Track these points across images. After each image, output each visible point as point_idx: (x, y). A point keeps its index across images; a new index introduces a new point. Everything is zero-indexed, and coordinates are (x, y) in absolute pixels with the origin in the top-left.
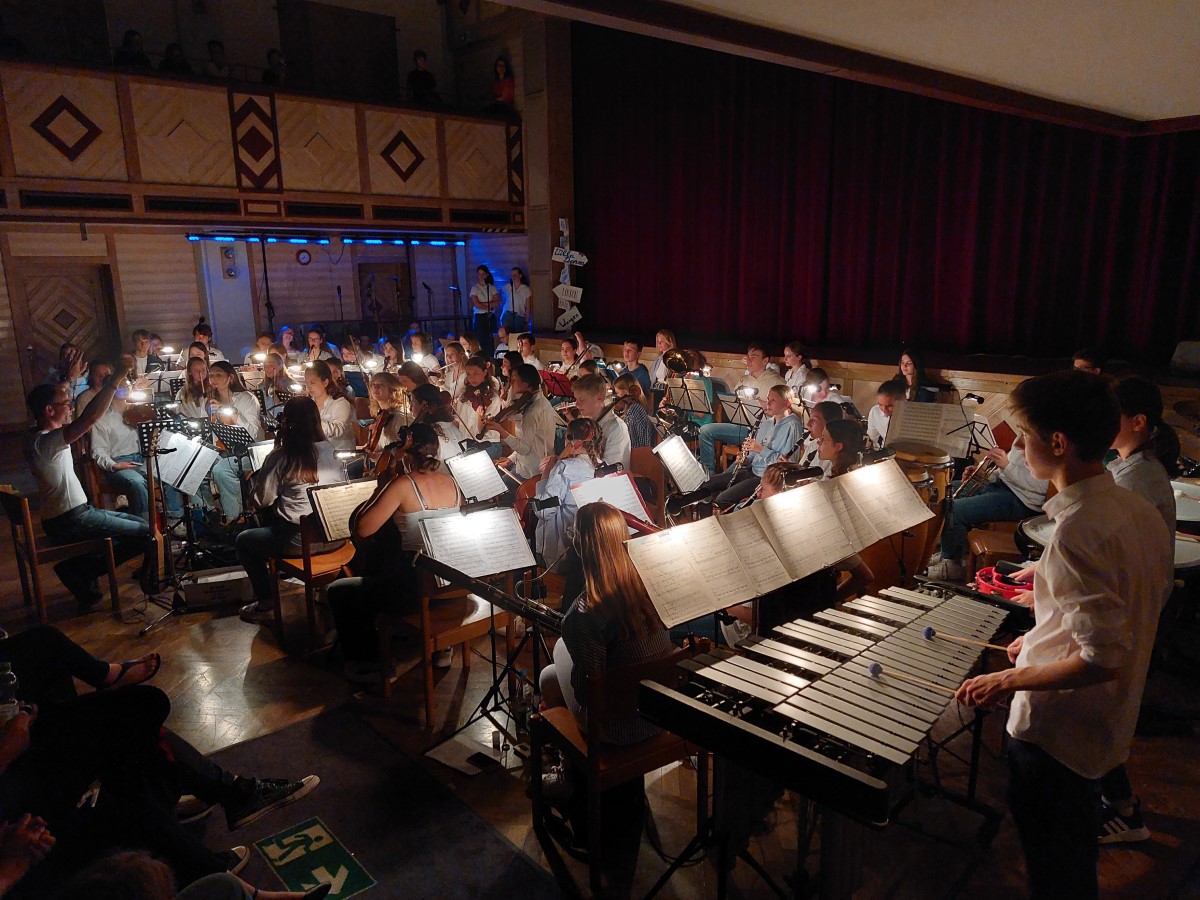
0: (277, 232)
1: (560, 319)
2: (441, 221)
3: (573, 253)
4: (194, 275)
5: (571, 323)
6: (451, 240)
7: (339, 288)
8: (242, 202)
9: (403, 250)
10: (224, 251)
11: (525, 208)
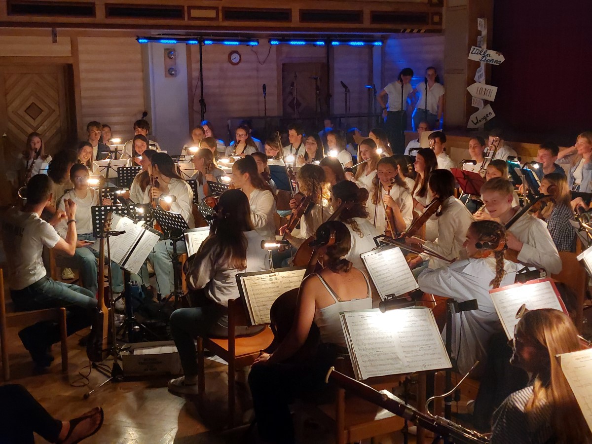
0: (214, 35)
1: (473, 117)
2: (362, 22)
3: (490, 52)
4: (140, 74)
5: (484, 121)
6: (369, 40)
7: (264, 87)
8: (186, 8)
9: (324, 50)
10: (167, 51)
11: (444, 10)
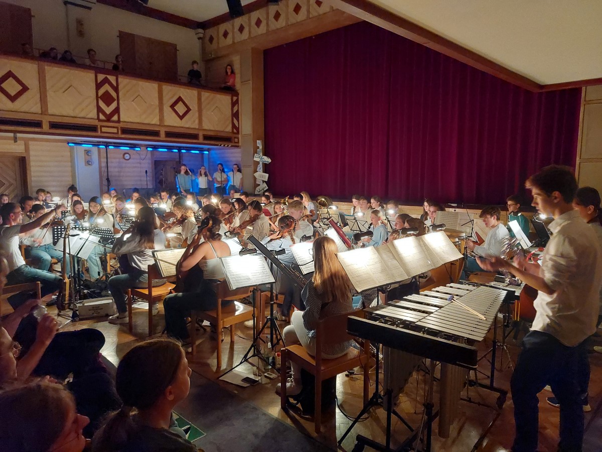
1: (258, 189)
2: (198, 140)
3: (264, 157)
7: (146, 171)
10: (86, 151)
11: (240, 136)
